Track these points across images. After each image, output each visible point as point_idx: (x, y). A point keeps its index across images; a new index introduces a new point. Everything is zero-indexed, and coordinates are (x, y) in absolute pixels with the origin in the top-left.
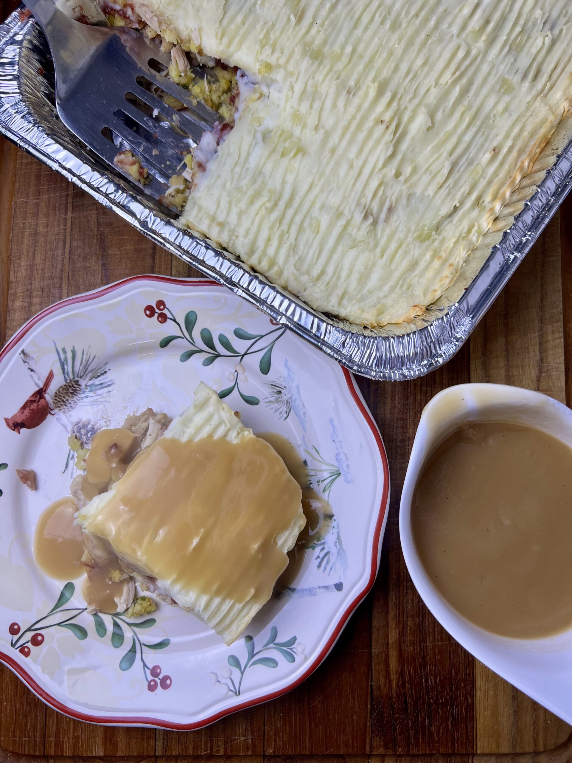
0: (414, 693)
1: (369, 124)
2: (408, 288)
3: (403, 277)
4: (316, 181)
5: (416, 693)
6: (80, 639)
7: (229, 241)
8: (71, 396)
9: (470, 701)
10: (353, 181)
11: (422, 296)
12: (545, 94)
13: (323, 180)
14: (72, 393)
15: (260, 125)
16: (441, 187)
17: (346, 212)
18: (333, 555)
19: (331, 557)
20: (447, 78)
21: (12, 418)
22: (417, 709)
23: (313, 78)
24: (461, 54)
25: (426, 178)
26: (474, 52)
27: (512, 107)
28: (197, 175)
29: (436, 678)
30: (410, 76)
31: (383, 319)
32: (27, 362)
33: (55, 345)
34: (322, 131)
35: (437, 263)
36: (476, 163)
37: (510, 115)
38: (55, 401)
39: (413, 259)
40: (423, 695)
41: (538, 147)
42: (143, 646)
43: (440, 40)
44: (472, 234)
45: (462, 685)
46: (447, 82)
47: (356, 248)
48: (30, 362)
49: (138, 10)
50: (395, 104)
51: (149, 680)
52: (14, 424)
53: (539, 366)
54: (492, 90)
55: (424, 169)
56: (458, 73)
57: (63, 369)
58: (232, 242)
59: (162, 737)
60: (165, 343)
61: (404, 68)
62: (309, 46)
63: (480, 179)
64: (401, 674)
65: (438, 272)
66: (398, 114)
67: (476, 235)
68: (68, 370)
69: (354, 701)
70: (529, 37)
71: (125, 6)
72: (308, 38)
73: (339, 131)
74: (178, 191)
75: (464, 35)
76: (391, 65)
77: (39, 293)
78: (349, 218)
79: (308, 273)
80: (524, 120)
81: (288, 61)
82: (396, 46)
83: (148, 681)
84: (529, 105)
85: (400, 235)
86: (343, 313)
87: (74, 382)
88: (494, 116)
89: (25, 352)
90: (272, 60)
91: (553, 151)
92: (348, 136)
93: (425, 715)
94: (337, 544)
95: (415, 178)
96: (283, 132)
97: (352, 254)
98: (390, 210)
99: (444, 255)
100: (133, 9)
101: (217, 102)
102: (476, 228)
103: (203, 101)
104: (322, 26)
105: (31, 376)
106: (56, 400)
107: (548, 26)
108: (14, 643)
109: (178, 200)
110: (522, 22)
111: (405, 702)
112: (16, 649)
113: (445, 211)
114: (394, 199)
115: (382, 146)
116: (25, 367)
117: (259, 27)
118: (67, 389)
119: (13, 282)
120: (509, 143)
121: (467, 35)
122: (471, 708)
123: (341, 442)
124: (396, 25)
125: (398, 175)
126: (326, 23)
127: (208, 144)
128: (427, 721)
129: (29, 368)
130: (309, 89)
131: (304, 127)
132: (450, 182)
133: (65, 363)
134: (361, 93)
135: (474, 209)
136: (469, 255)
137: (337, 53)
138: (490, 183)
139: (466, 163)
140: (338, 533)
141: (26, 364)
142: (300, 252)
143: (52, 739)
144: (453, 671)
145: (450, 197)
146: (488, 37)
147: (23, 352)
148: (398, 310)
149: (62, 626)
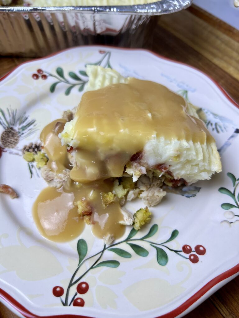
6: (116, 267)
8: (12, 137)
19: (219, 124)
38: (3, 143)
42: (164, 244)
51: (188, 257)
60: (53, 89)
68: (3, 121)
83: (188, 259)
87: (10, 128)
94: (216, 117)
108: (64, 301)
112: (70, 305)
118: (8, 134)
123: (175, 79)
140: (211, 113)
149: (95, 267)
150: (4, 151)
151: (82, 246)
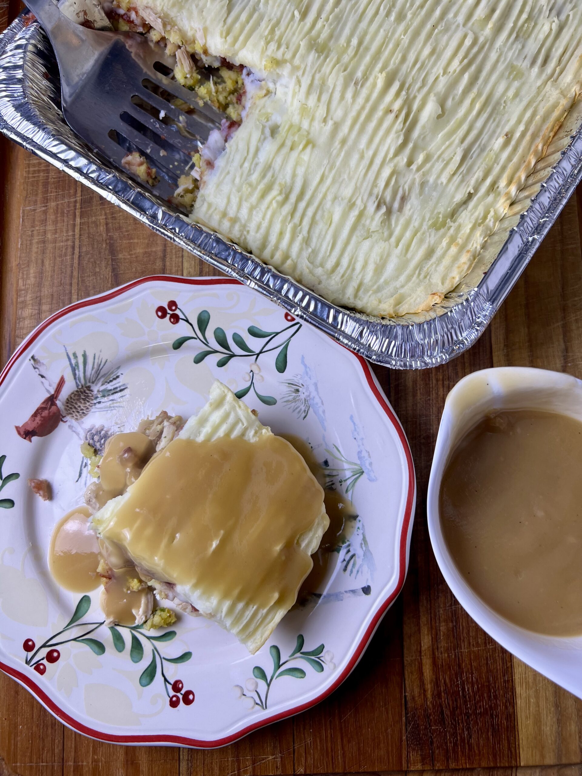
0: (451, 703)
1: (379, 113)
2: (425, 277)
3: (420, 266)
4: (326, 173)
5: (453, 703)
6: (98, 655)
7: (241, 236)
8: (83, 402)
9: (511, 710)
10: (364, 171)
11: (440, 284)
12: (554, 78)
13: (334, 172)
14: (84, 400)
15: (268, 121)
16: (454, 174)
17: (359, 202)
18: (359, 558)
19: (357, 559)
20: (456, 65)
21: (23, 426)
22: (455, 720)
23: (320, 71)
24: (468, 42)
25: (439, 166)
26: (481, 40)
27: (523, 93)
28: (206, 173)
29: (473, 686)
30: (418, 66)
31: (401, 309)
32: (37, 368)
33: (66, 350)
34: (330, 123)
35: (454, 250)
36: (488, 149)
37: (521, 101)
38: (67, 408)
39: (429, 246)
40: (460, 705)
41: (551, 131)
42: (163, 660)
43: (446, 29)
44: (488, 220)
45: (501, 692)
46: (455, 71)
47: (370, 239)
48: (41, 368)
49: (142, 13)
50: (404, 93)
51: (171, 696)
52: (25, 432)
53: (564, 356)
54: (501, 76)
55: (436, 157)
56: (466, 61)
57: (75, 375)
58: (243, 237)
59: (187, 758)
60: (178, 345)
61: (411, 57)
62: (315, 41)
63: (493, 164)
64: (436, 683)
65: (456, 258)
66: (408, 103)
67: (492, 220)
68: (79, 375)
69: (387, 713)
70: (536, 24)
71: (129, 10)
72: (314, 33)
73: (348, 123)
74: (187, 191)
75: (470, 24)
76: (398, 56)
77: (49, 300)
78: (362, 208)
79: (322, 265)
80: (535, 105)
81: (294, 56)
82: (402, 37)
83: (169, 697)
84: (540, 89)
85: (415, 223)
86: (359, 304)
87: (86, 387)
88: (505, 102)
89: (36, 358)
90: (279, 55)
91: (566, 133)
92: (357, 127)
93: (463, 726)
94: (363, 545)
95: (428, 166)
96: (291, 126)
97: (367, 244)
98: (404, 199)
99: (460, 241)
100: (137, 13)
101: (224, 103)
102: (492, 213)
103: (209, 102)
104: (327, 20)
105: (42, 382)
106: (68, 406)
107: (554, 12)
108: (28, 660)
109: (188, 198)
110: (528, 9)
111: (442, 712)
112: (31, 666)
113: (459, 197)
114: (406, 187)
115: (392, 135)
116: (35, 374)
117: (263, 24)
118: (79, 396)
119: (21, 290)
120: (522, 128)
121: (473, 24)
122: (512, 718)
123: (362, 439)
124: (401, 17)
125: (410, 163)
126: (331, 17)
127: (216, 142)
128: (466, 733)
129: (39, 375)
130: (317, 82)
131: (313, 120)
132: (463, 168)
133: (76, 368)
134: (369, 84)
135: (489, 195)
136: (486, 241)
137: (343, 46)
138: (504, 168)
139: (479, 150)
140: (363, 534)
141: (36, 370)
142: (313, 245)
143: (71, 763)
144: (491, 679)
145: (464, 184)
146: (494, 25)
147: (33, 357)
148: (416, 299)
149: (79, 641)
150: (62, 421)
151: (84, 605)
